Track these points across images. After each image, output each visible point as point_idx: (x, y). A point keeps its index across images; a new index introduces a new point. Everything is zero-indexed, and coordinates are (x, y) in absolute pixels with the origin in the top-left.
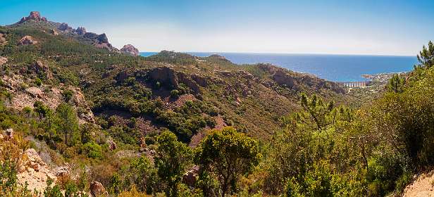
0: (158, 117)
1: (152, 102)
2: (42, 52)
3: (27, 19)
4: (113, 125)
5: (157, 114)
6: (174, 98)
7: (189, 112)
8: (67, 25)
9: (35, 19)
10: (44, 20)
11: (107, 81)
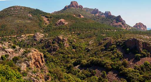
0: (121, 72)
1: (121, 62)
2: (70, 30)
3: (69, 7)
4: (94, 75)
5: (121, 70)
6: (137, 59)
7: (145, 70)
8: (98, 10)
9: (74, 7)
10: (81, 7)
11: (99, 48)
